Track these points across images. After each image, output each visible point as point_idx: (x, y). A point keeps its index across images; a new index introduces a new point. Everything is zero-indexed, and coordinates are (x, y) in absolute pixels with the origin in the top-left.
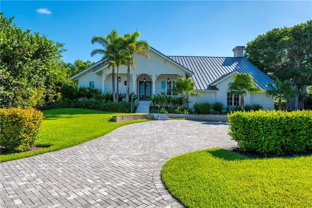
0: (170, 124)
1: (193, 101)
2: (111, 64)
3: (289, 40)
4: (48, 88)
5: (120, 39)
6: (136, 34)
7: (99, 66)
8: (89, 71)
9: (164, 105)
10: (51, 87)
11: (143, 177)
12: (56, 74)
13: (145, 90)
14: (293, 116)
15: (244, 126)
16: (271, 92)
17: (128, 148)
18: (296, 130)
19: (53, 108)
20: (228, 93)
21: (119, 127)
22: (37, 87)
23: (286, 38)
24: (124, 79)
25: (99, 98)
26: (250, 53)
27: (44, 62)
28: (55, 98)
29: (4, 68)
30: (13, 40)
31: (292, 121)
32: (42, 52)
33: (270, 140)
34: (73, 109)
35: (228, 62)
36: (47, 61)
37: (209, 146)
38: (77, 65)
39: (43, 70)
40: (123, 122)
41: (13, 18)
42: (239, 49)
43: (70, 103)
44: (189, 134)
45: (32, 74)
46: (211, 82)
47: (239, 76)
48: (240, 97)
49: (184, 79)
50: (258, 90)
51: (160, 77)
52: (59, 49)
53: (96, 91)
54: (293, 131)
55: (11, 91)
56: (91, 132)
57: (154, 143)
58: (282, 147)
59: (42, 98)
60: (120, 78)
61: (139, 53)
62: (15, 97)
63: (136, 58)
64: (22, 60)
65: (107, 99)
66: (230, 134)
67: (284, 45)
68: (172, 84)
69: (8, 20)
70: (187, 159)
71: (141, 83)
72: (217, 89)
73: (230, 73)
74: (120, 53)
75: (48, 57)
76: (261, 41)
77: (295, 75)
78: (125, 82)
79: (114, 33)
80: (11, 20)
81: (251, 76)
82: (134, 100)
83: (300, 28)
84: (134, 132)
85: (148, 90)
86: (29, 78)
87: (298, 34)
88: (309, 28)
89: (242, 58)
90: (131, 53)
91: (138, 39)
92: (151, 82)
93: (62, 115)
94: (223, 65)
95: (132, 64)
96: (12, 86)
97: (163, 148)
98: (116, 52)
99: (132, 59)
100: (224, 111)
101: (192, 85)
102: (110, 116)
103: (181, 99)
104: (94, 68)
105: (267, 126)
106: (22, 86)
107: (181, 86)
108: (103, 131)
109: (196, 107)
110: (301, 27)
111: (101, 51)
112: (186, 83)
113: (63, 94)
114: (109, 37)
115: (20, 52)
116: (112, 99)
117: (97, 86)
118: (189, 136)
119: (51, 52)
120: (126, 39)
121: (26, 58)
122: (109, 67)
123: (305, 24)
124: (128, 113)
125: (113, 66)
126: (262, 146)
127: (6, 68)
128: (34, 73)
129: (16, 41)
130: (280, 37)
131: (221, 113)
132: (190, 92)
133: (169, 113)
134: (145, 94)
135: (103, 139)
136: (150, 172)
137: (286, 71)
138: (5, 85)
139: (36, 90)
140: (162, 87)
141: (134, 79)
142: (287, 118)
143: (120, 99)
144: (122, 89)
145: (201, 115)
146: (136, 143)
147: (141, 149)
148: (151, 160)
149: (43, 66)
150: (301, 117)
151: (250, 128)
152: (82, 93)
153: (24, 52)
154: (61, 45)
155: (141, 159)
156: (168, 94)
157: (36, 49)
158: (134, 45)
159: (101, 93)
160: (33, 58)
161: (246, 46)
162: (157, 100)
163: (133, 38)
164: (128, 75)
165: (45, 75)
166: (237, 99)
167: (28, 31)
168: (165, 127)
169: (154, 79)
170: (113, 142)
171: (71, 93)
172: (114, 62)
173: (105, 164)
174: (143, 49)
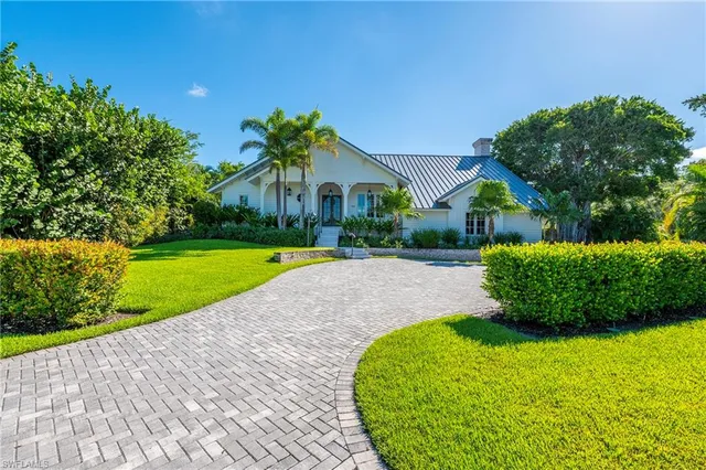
0: (371, 266)
1: (410, 227)
2: (274, 165)
3: (565, 128)
4: (172, 206)
5: (289, 124)
6: (315, 116)
7: (255, 170)
8: (239, 178)
9: (363, 233)
10: (178, 205)
11: (314, 391)
12: (187, 183)
13: (332, 210)
14: (606, 254)
15: (516, 273)
16: (537, 212)
17: (292, 314)
18: (611, 280)
19: (178, 239)
20: (468, 214)
21: (284, 271)
22: (154, 205)
23: (561, 125)
24: (296, 191)
25: (255, 223)
26: (500, 150)
27: (164, 164)
28: (186, 222)
29: (94, 172)
30: (108, 125)
31: (603, 262)
32: (160, 146)
33: (565, 301)
34: (211, 241)
35: (466, 163)
36: (170, 162)
37: (444, 310)
38: (223, 169)
39: (164, 177)
40: (293, 262)
41: (108, 89)
42: (484, 142)
43: (206, 231)
44: (406, 286)
45: (143, 184)
46: (439, 196)
47: (486, 185)
48: (487, 220)
49: (395, 191)
50: (518, 207)
51: (355, 188)
52: (191, 143)
53: (250, 211)
54: (605, 282)
55: (106, 211)
56: (231, 282)
57: (342, 302)
58: (586, 313)
59: (164, 222)
60: (289, 189)
61: (321, 147)
62: (114, 222)
63: (315, 156)
64: (127, 159)
65: (268, 225)
66: (485, 287)
67: (556, 136)
68: (375, 198)
69: (101, 92)
70: (408, 341)
71: (325, 197)
72: (450, 208)
73: (469, 182)
74: (289, 146)
75: (171, 155)
76: (519, 130)
77: (574, 183)
78: (299, 196)
79: (278, 114)
80: (105, 92)
81: (506, 185)
82: (312, 225)
83: (582, 109)
84: (308, 281)
85: (336, 210)
86: (140, 191)
87: (578, 118)
88: (597, 107)
89: (488, 157)
90: (307, 147)
91: (318, 124)
92: (340, 197)
93: (190, 252)
94: (458, 169)
95: (309, 165)
96: (109, 202)
97: (359, 313)
98: (283, 146)
99: (308, 156)
100: (460, 243)
101: (409, 200)
102: (270, 252)
103: (390, 223)
104: (247, 173)
105: (558, 273)
106: (127, 203)
107: (392, 203)
108: (252, 280)
109: (415, 237)
110: (584, 107)
111: (256, 144)
112: (399, 197)
113: (195, 216)
114: (271, 120)
115: (121, 145)
116: (276, 225)
117: (251, 203)
118: (407, 289)
119: (175, 146)
120: (299, 123)
121: (132, 157)
122: (270, 171)
123: (590, 103)
124: (302, 246)
125: (278, 169)
126: (550, 313)
127: (98, 172)
128: (148, 182)
129: (113, 127)
130: (549, 124)
131: (457, 248)
132: (405, 212)
133: (371, 246)
134: (332, 216)
135: (250, 296)
136: (330, 378)
137: (559, 178)
138: (96, 201)
139: (153, 210)
140: (359, 204)
141: (314, 191)
142: (596, 257)
143: (290, 224)
144: (293, 208)
145: (424, 251)
146: (309, 304)
147: (318, 317)
148: (334, 343)
149: (163, 170)
150: (619, 256)
151: (527, 277)
152: (227, 214)
153: (129, 147)
154: (194, 136)
155: (315, 342)
156: (368, 215)
157: (148, 141)
158: (311, 133)
159: (258, 214)
160: (144, 156)
161: (495, 138)
162: (350, 225)
163: (311, 122)
164: (303, 184)
165: (168, 185)
166: (481, 223)
167: (135, 111)
168: (364, 273)
169: (346, 192)
170: (268, 303)
171: (209, 214)
172: (279, 162)
173: (239, 356)
174: (327, 140)
